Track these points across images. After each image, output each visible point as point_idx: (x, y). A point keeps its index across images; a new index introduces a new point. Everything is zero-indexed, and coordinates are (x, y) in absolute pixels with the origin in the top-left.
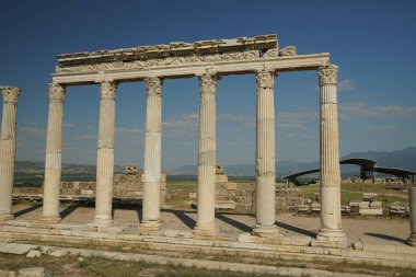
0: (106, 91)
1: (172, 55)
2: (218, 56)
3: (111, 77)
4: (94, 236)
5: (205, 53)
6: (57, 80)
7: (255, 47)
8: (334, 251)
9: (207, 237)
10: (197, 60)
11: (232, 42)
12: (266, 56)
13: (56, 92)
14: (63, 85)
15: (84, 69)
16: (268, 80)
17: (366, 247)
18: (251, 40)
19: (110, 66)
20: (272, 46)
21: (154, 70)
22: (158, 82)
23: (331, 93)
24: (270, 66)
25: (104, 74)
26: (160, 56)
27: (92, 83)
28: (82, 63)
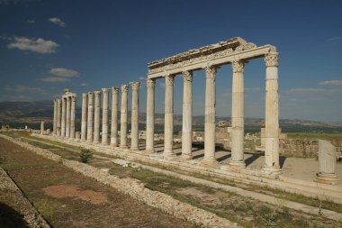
0: (167, 79)
1: (192, 57)
2: (213, 55)
3: (168, 73)
4: (160, 160)
5: (206, 54)
6: (150, 77)
7: (230, 46)
10: (204, 58)
11: (217, 46)
12: (236, 52)
13: (150, 83)
14: (154, 79)
15: (159, 69)
18: (225, 43)
19: (168, 67)
20: (238, 44)
21: (185, 67)
22: (188, 74)
24: (238, 58)
25: (166, 72)
26: (187, 58)
27: (161, 77)
28: (157, 66)
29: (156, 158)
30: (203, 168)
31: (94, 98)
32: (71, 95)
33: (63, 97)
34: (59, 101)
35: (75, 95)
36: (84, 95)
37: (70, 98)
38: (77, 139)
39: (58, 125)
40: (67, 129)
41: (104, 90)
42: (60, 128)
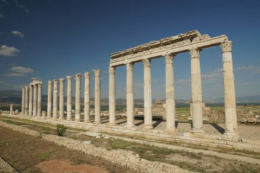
0: (128, 67)
1: (152, 47)
2: (171, 45)
3: (129, 61)
4: (125, 131)
5: (165, 44)
6: (111, 65)
7: (187, 38)
8: (229, 143)
9: (169, 133)
10: (163, 48)
11: (176, 37)
12: (193, 42)
13: (111, 70)
14: (114, 67)
15: (120, 59)
16: (195, 54)
17: (249, 141)
18: (184, 35)
19: (129, 56)
20: (195, 36)
21: (145, 56)
22: (148, 61)
23: (228, 57)
24: (196, 46)
25: (127, 60)
26: (147, 49)
27: (123, 65)
28: (119, 56)
29: (120, 129)
30: (168, 136)
31: (58, 84)
32: (38, 82)
33: (31, 84)
34: (26, 88)
35: (41, 82)
36: (50, 82)
37: (37, 85)
38: (43, 117)
39: (26, 106)
40: (35, 109)
41: (68, 77)
42: (28, 109)
